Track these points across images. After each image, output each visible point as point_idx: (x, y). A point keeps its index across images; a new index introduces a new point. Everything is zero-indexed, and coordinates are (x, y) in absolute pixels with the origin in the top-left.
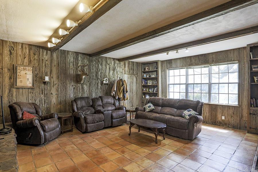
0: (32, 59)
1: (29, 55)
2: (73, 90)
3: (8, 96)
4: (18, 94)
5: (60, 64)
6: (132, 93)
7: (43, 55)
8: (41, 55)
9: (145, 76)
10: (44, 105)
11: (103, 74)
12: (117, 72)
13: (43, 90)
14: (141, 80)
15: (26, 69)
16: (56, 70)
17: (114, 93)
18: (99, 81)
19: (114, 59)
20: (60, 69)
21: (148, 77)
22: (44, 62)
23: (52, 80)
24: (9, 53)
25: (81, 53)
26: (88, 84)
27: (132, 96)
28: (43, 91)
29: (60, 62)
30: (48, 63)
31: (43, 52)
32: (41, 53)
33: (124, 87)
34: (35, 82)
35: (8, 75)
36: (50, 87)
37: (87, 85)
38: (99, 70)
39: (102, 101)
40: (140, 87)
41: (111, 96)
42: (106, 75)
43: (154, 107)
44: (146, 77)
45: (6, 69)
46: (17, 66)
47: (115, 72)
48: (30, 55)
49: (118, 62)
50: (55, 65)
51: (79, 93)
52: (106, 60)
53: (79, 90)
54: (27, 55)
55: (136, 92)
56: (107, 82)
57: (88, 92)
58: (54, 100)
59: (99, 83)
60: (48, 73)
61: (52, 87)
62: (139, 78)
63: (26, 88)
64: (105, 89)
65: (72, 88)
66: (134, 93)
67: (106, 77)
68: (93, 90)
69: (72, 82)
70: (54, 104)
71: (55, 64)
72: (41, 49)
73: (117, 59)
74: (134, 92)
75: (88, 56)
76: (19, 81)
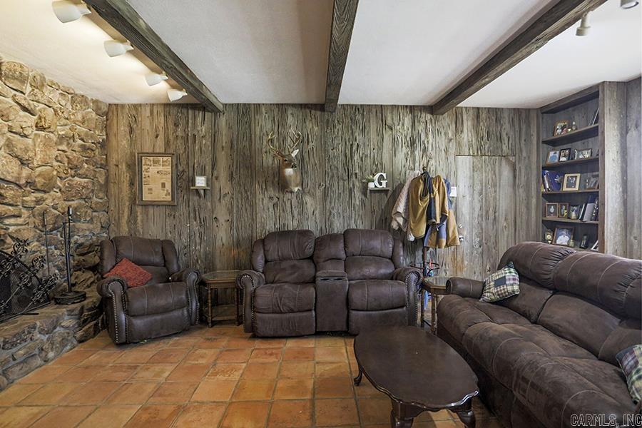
0: (171, 138)
1: (166, 129)
2: (271, 209)
3: (129, 222)
4: (145, 218)
5: (235, 143)
6: (491, 220)
7: (194, 124)
8: (190, 125)
9: (554, 156)
10: (198, 247)
11: (369, 161)
12: (425, 150)
13: (196, 209)
14: (538, 174)
15: (159, 161)
16: (227, 159)
17: (401, 220)
18: (357, 184)
19: (412, 109)
20: (237, 154)
21: (563, 159)
22: (197, 142)
23: (217, 185)
24: (128, 130)
25: (293, 105)
26: (319, 193)
27: (492, 233)
28: (197, 213)
29: (235, 137)
30: (207, 142)
31: (195, 118)
32: (190, 121)
33: (432, 201)
34: (179, 191)
35: (128, 179)
36: (212, 203)
37: (313, 196)
38: (355, 148)
39: (345, 246)
40: (534, 201)
41: (390, 228)
42: (382, 164)
43: (516, 287)
44: (556, 161)
45: (124, 165)
46: (141, 157)
47: (416, 153)
48: (168, 128)
49: (429, 116)
50: (223, 147)
51: (290, 217)
52: (379, 115)
53: (289, 209)
54: (160, 129)
55: (511, 218)
56: (384, 185)
57: (317, 215)
58: (222, 235)
59: (356, 190)
60: (207, 168)
61: (218, 204)
62: (528, 167)
63: (162, 205)
64: (376, 208)
65: (271, 205)
66: (503, 223)
67: (383, 169)
68: (335, 211)
69: (268, 188)
70: (223, 245)
71: (224, 144)
72: (190, 112)
73: (424, 106)
74: (502, 219)
75: (315, 110)
76: (147, 190)
